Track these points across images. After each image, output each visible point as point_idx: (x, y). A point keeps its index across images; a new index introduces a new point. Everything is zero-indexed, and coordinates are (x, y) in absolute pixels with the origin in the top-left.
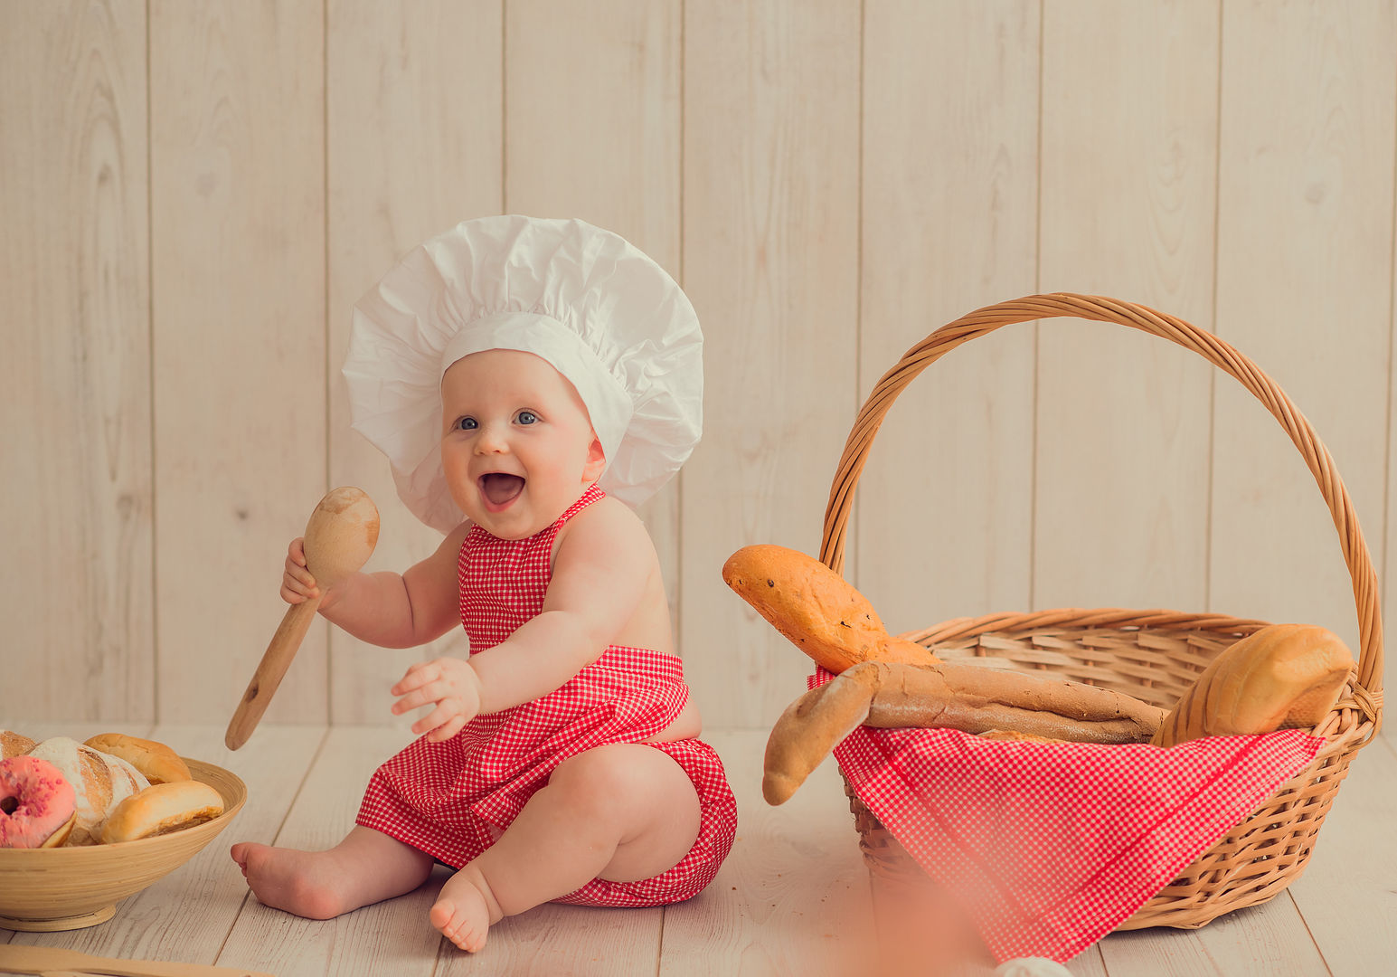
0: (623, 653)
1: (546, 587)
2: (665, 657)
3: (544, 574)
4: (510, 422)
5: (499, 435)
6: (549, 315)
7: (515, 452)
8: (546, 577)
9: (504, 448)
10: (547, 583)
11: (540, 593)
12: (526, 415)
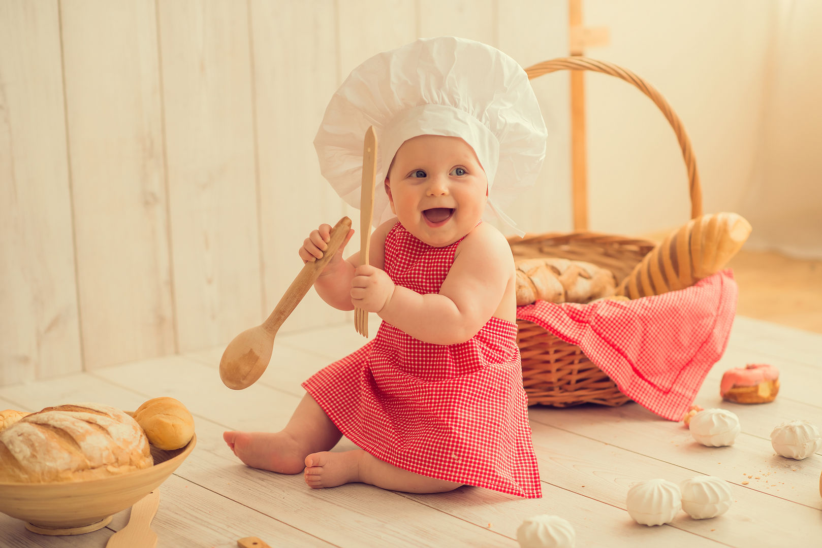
0: (495, 321)
1: (449, 267)
2: (507, 324)
3: (449, 259)
4: (448, 174)
5: (443, 184)
6: (429, 103)
7: (454, 193)
8: (451, 261)
9: (446, 191)
10: (450, 265)
11: (445, 271)
12: (460, 170)
